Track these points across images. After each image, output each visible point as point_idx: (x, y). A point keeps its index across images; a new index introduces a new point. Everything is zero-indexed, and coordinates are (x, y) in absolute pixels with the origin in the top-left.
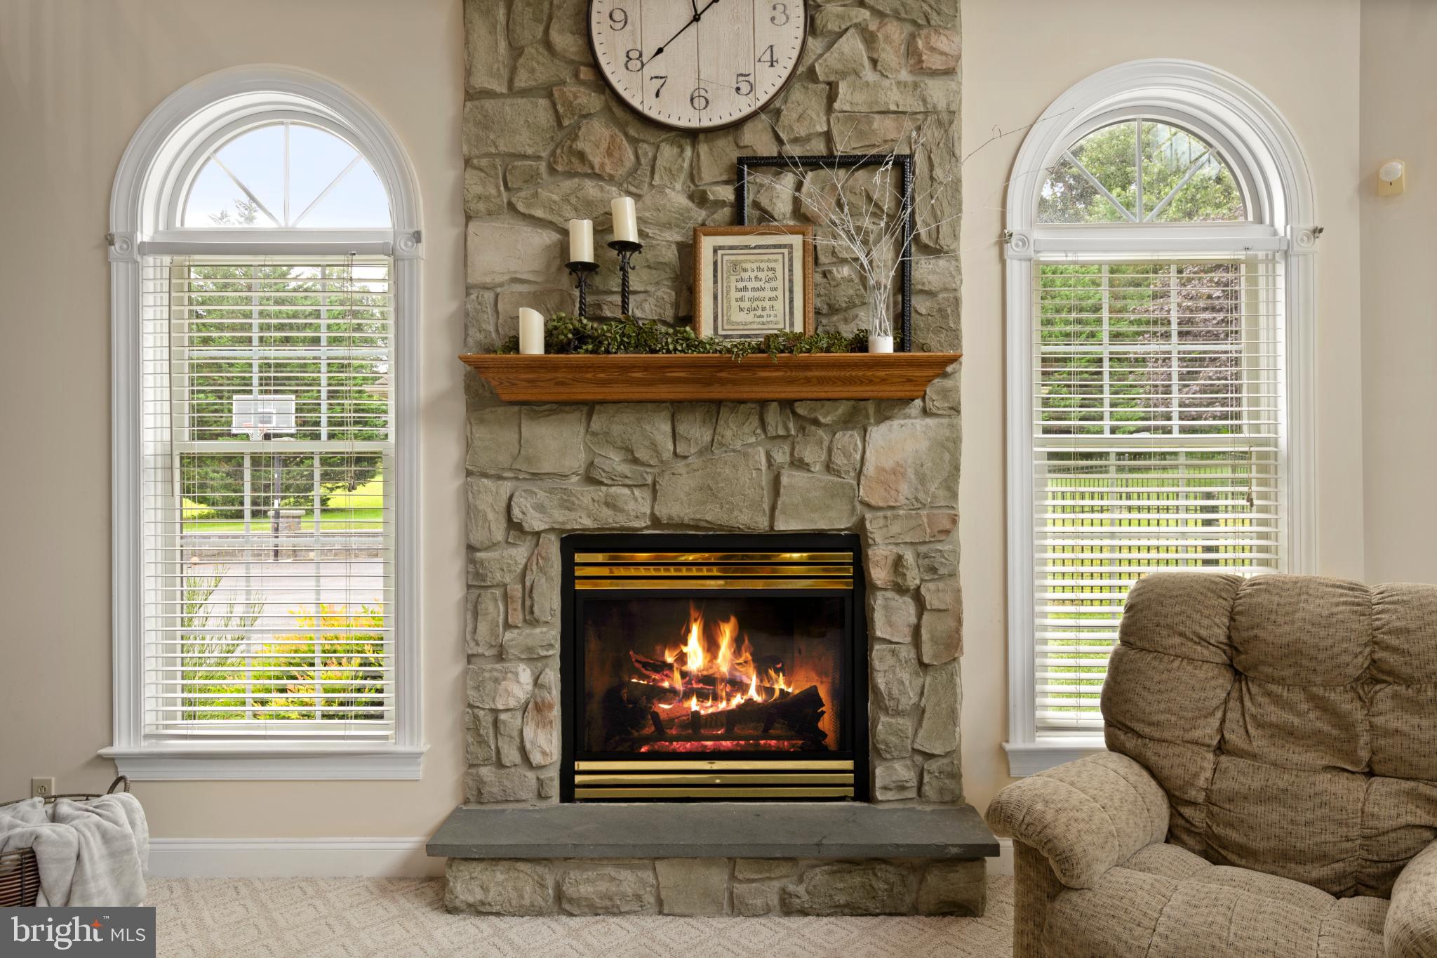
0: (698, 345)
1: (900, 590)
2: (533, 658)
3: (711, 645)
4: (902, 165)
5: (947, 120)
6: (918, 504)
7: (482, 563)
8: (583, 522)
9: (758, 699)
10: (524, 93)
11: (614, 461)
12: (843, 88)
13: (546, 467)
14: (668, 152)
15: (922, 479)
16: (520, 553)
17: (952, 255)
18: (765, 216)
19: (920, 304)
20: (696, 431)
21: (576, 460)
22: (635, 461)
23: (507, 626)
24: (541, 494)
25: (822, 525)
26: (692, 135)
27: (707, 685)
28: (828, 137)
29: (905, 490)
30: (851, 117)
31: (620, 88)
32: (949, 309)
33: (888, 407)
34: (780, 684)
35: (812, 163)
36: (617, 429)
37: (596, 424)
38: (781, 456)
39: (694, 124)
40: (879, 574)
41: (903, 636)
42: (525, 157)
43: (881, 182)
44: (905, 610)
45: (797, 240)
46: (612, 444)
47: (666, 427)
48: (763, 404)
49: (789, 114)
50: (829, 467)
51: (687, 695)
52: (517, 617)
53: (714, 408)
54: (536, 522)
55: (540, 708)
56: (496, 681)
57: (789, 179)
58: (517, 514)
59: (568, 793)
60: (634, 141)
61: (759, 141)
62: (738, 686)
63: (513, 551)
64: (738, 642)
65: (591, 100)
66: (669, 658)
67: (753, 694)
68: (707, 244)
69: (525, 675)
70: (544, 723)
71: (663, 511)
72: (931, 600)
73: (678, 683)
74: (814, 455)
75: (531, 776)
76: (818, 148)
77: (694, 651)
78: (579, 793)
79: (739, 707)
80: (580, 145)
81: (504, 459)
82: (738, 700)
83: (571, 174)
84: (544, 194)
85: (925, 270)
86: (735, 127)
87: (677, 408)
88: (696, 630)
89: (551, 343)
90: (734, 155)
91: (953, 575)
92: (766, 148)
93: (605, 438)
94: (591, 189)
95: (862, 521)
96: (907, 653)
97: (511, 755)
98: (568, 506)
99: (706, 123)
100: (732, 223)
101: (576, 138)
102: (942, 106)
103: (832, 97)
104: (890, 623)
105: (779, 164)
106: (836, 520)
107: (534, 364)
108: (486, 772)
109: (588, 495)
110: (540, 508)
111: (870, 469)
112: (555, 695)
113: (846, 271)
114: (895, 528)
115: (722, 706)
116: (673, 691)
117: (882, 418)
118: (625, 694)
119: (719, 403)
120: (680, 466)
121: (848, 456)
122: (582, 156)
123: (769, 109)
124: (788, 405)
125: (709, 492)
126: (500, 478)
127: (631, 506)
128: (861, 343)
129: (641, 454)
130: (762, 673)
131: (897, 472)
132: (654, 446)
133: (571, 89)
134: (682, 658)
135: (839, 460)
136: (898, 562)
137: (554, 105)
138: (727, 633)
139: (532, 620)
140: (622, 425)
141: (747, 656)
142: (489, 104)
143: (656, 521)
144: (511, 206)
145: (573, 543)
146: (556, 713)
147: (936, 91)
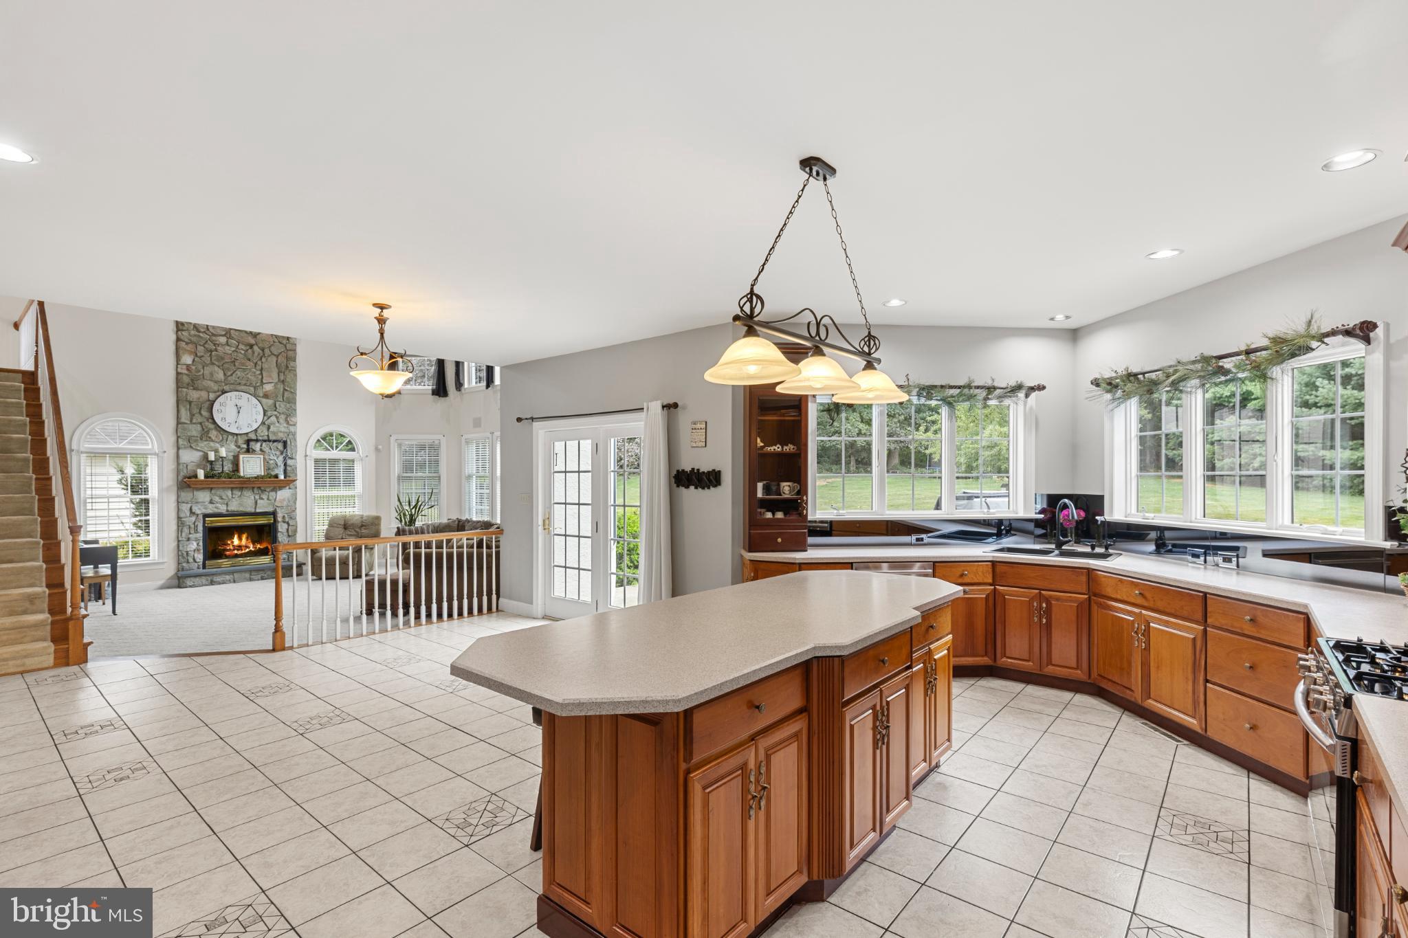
0: (240, 477)
1: (284, 522)
2: (196, 540)
3: (240, 539)
4: (285, 443)
5: (294, 434)
6: (288, 506)
7: (184, 521)
8: (209, 511)
9: (253, 549)
10: (194, 423)
11: (217, 499)
12: (272, 427)
13: (200, 500)
14: (230, 437)
15: (289, 501)
16: (193, 519)
17: (296, 459)
18: (254, 451)
19: (288, 468)
20: (237, 493)
21: (208, 499)
22: (222, 499)
23: (190, 533)
24: (200, 507)
25: (267, 510)
26: (237, 435)
27: (240, 547)
28: (268, 436)
29: (285, 503)
30: (274, 433)
31: (220, 425)
32: (294, 470)
33: (281, 488)
34: (258, 546)
35: (265, 441)
36: (218, 493)
37: (213, 492)
38: (257, 497)
39: (238, 433)
40: (280, 519)
41: (285, 531)
42: (194, 436)
43: (280, 446)
44: (285, 526)
45: (262, 456)
46: (217, 496)
47: (230, 492)
48: (253, 488)
49: (259, 431)
50: (268, 499)
51: (234, 550)
52: (192, 531)
53: (241, 489)
54: (198, 512)
55: (198, 550)
56: (187, 545)
57: (259, 444)
58: (193, 511)
59: (204, 567)
60: (222, 435)
61: (253, 436)
62: (247, 547)
63: (191, 518)
64: (247, 538)
65: (212, 426)
66: (229, 542)
67: (252, 549)
68: (241, 457)
69: (195, 544)
70: (199, 553)
71: (229, 509)
72: (291, 524)
73: (232, 547)
74: (265, 497)
75: (196, 564)
76: (266, 438)
77: (236, 541)
78: (207, 567)
79: (248, 552)
80: (210, 435)
81: (189, 499)
82: (247, 550)
83: (206, 440)
84: (200, 444)
85: (289, 462)
86: (247, 434)
87: (232, 489)
88: (236, 536)
89: (206, 477)
90: (246, 438)
91: (296, 518)
92: (254, 437)
93: (215, 494)
94: (212, 444)
95: (276, 509)
96: (286, 534)
97: (191, 560)
98: (206, 509)
99: (241, 433)
100: (246, 452)
101: (208, 433)
102: (293, 431)
103: (269, 428)
104: (282, 528)
105: (257, 441)
106: (270, 509)
107: (202, 481)
108: (184, 564)
109: (211, 506)
110: (199, 509)
111: (277, 499)
112: (201, 548)
113: (272, 462)
114: (283, 510)
115: (243, 551)
116: (230, 549)
117: (280, 490)
118: (217, 550)
119: (243, 487)
120: (234, 500)
121: (272, 497)
122: (210, 438)
123: (256, 430)
124: (259, 488)
125: (241, 505)
126: (187, 503)
127: (221, 508)
128: (276, 476)
129: (224, 497)
130: (253, 544)
131: (284, 500)
132: (227, 496)
133: (207, 423)
134: (232, 542)
135: (270, 498)
136: (284, 517)
137: (202, 426)
138: (244, 537)
139: (196, 531)
140: (220, 492)
141: (250, 541)
142: (185, 425)
143: (227, 511)
144: (191, 447)
145: (205, 516)
146: (202, 551)
147: (292, 429)
